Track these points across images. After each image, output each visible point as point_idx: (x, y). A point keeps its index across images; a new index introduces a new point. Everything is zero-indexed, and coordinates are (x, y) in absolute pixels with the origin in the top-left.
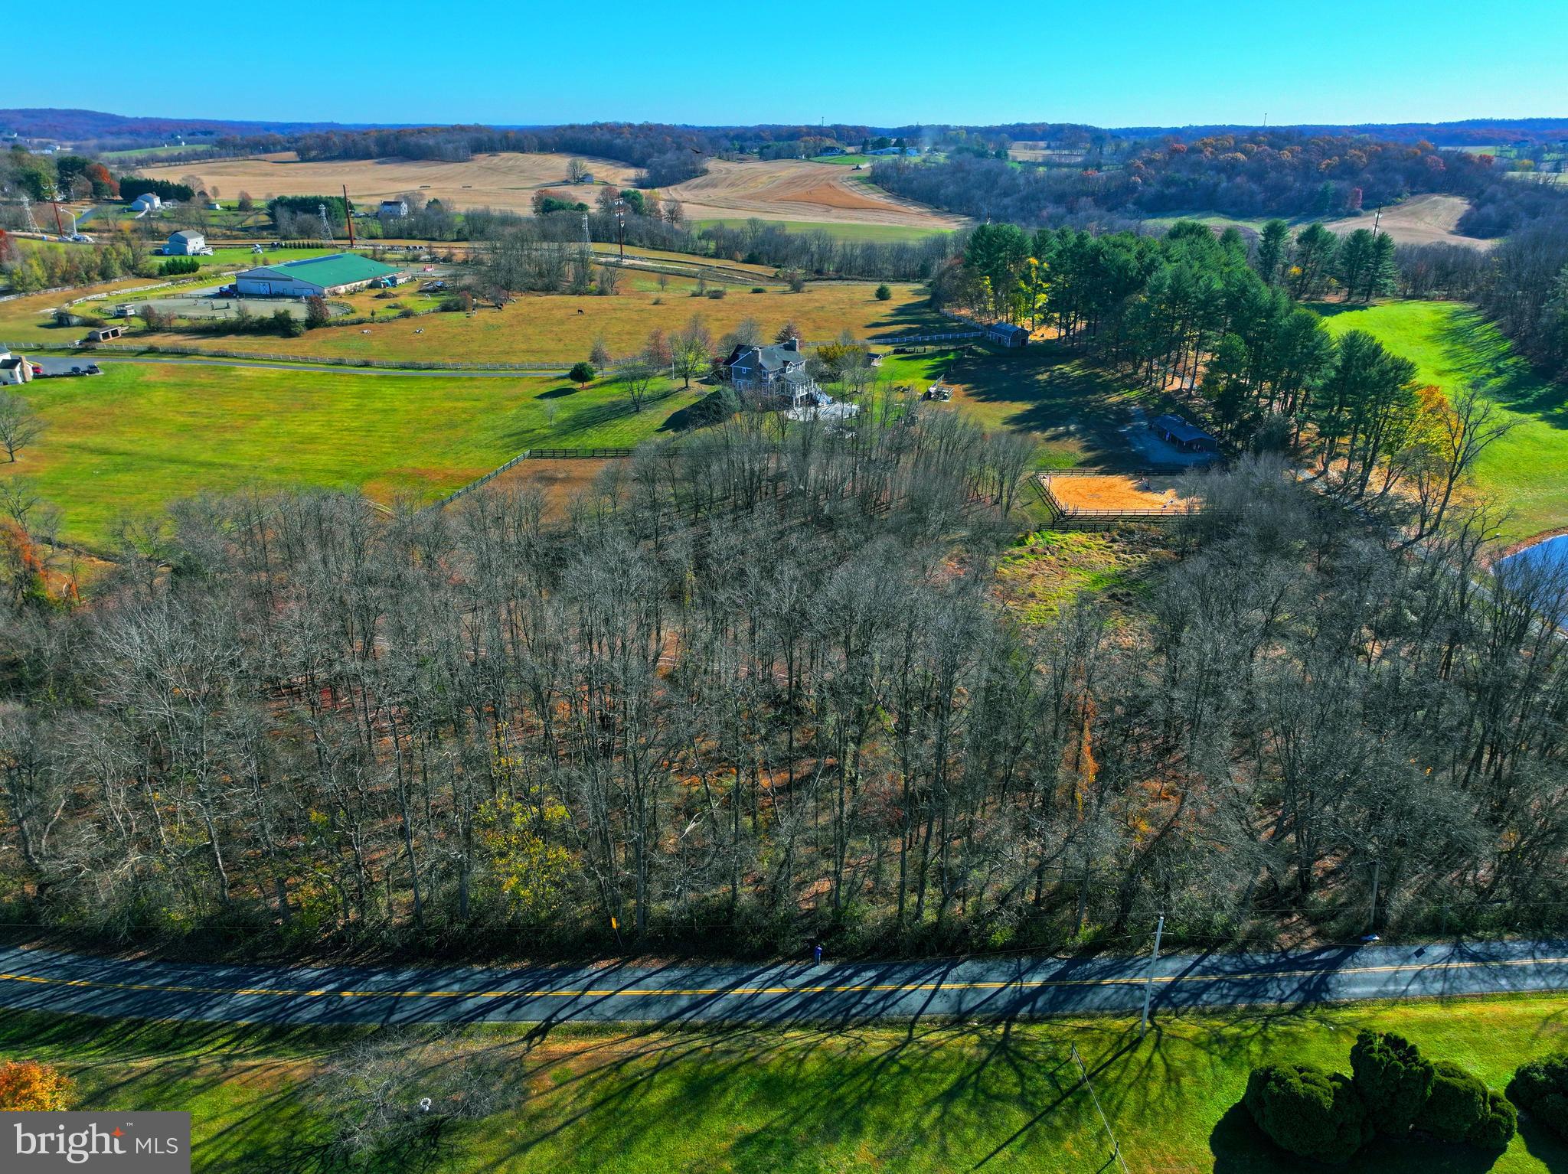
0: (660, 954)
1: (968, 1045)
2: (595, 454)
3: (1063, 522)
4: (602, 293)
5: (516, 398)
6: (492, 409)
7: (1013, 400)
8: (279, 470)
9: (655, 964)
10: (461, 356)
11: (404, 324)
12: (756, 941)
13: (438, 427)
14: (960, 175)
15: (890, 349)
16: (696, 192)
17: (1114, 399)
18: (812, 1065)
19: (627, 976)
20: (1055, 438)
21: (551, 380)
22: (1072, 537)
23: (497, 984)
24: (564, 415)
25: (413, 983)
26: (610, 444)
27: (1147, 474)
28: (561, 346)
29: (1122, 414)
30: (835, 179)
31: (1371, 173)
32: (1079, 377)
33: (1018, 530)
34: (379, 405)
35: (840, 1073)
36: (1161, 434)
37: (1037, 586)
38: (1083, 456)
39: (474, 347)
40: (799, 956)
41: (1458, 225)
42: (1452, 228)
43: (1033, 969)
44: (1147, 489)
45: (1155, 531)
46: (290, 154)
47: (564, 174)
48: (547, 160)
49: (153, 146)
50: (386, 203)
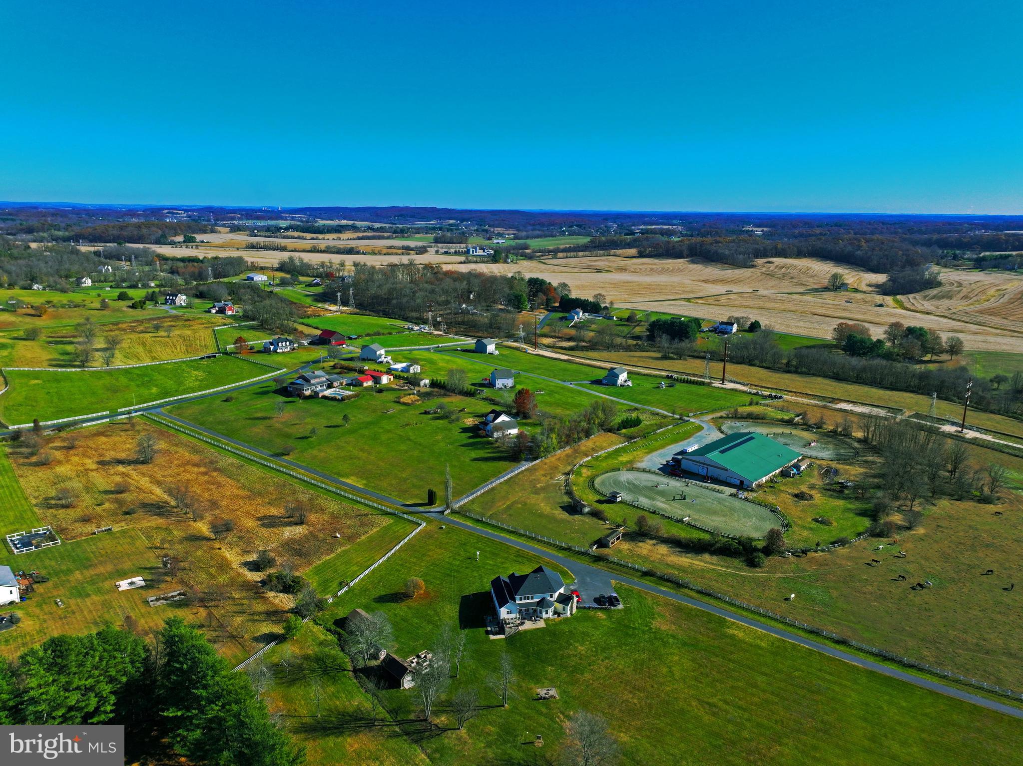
4: (987, 500)
46: (633, 251)
47: (825, 282)
48: (808, 269)
49: (552, 236)
50: (722, 323)
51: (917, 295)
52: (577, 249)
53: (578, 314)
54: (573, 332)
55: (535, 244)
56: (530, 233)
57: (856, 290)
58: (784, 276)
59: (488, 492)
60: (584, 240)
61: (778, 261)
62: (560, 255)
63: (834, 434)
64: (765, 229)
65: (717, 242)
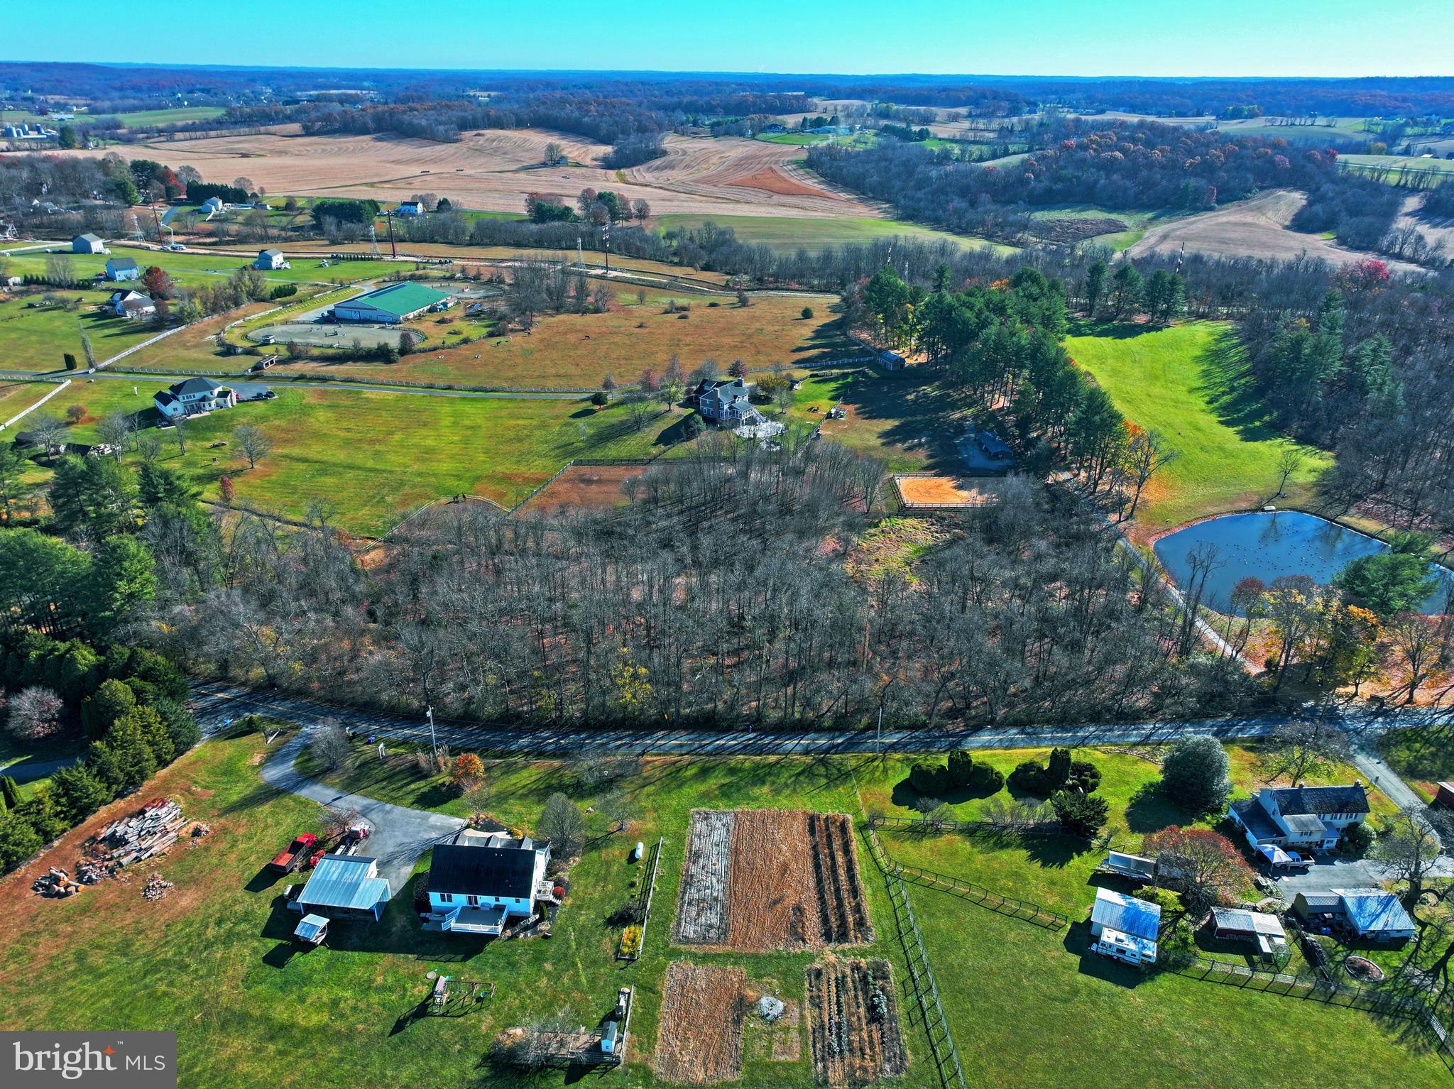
0: (685, 729)
1: (808, 759)
2: (614, 463)
3: (905, 511)
4: (597, 311)
5: (557, 417)
6: (543, 426)
7: (887, 418)
8: (420, 474)
9: (683, 733)
10: (512, 379)
11: (465, 350)
12: (725, 724)
13: (510, 441)
14: (883, 164)
15: (807, 373)
16: (656, 174)
17: (957, 415)
18: (747, 764)
19: (672, 737)
20: (910, 449)
21: (577, 402)
22: (910, 521)
23: (621, 739)
24: (590, 431)
25: (588, 738)
26: (623, 455)
27: (964, 476)
28: (579, 372)
29: (959, 428)
30: (776, 162)
31: (1227, 171)
32: (937, 396)
33: (874, 518)
34: (467, 423)
35: (757, 767)
36: (981, 445)
37: (881, 555)
38: (926, 462)
39: (519, 370)
40: (743, 731)
41: (1293, 220)
42: (1287, 223)
43: (839, 737)
44: (960, 487)
45: (960, 519)
46: (295, 127)
47: (541, 157)
48: (526, 140)
49: (160, 107)
50: (405, 204)
51: (641, 168)
52: (205, 127)
53: (215, 204)
54: (211, 226)
55: (130, 120)
56: (118, 102)
57: (578, 165)
58: (496, 150)
59: (134, 353)
60: (215, 113)
61: (489, 133)
62: (179, 135)
63: (490, 281)
64: (493, 94)
65: (412, 110)
